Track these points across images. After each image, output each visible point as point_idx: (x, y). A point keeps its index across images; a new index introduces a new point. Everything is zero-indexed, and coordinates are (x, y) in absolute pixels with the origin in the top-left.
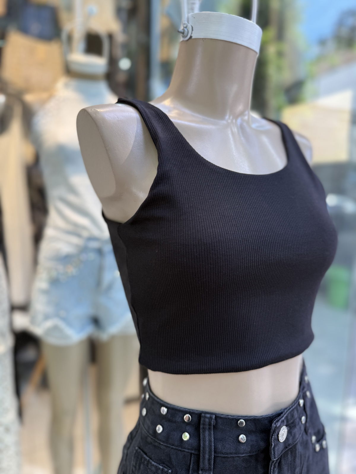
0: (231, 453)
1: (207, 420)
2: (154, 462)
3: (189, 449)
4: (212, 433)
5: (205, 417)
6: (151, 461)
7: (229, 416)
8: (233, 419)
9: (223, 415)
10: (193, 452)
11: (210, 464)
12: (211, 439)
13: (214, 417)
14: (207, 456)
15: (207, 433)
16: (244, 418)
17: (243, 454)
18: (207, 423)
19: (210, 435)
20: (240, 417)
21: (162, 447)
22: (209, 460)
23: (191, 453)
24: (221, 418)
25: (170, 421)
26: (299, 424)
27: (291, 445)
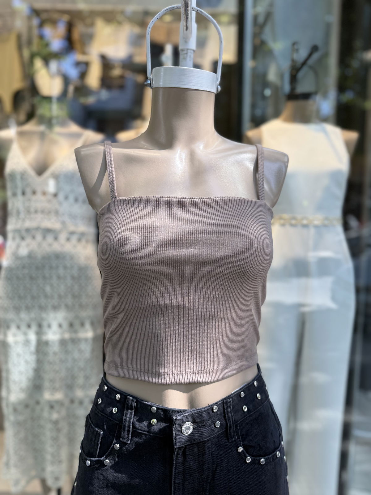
0: (144, 431)
1: (130, 401)
3: (116, 420)
4: (133, 412)
7: (146, 403)
8: (148, 405)
9: (142, 400)
11: (128, 435)
12: (132, 417)
13: (135, 400)
14: (127, 428)
15: (129, 411)
16: (156, 406)
17: (152, 434)
18: (130, 404)
19: (131, 414)
20: (153, 405)
22: (128, 432)
23: (117, 424)
24: (141, 402)
25: (107, 396)
26: (210, 425)
27: (197, 440)
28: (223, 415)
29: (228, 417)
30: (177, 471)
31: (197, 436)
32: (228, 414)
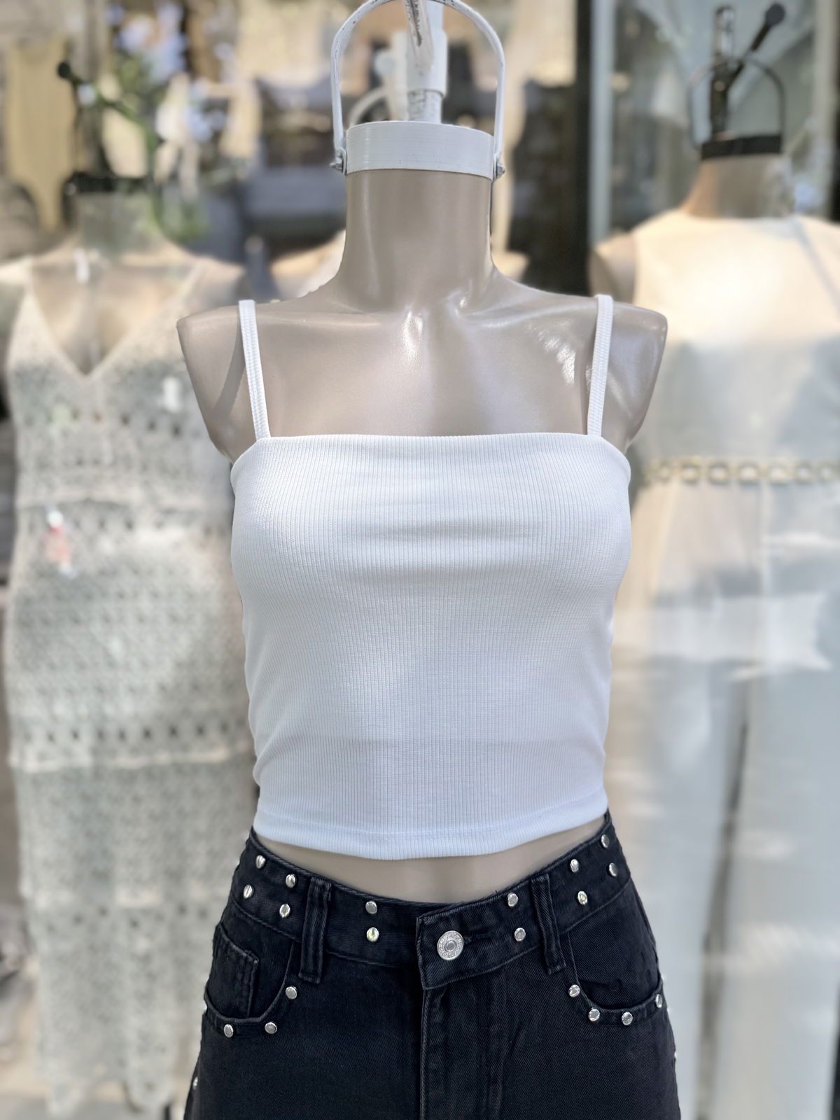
0: (351, 955)
1: (317, 889)
2: (237, 945)
4: (325, 913)
5: (315, 884)
6: (232, 944)
7: (354, 891)
8: (358, 897)
9: (345, 887)
10: (293, 938)
11: (316, 964)
12: (321, 923)
13: (328, 886)
14: (311, 951)
15: (316, 912)
16: (377, 900)
17: (372, 960)
18: (316, 896)
19: (320, 917)
20: (370, 897)
21: (249, 922)
22: (315, 957)
23: (291, 940)
24: (341, 891)
25: (265, 880)
26: (502, 938)
27: (474, 972)
28: (530, 913)
29: (544, 918)
30: (431, 1043)
31: (472, 963)
32: (542, 911)
